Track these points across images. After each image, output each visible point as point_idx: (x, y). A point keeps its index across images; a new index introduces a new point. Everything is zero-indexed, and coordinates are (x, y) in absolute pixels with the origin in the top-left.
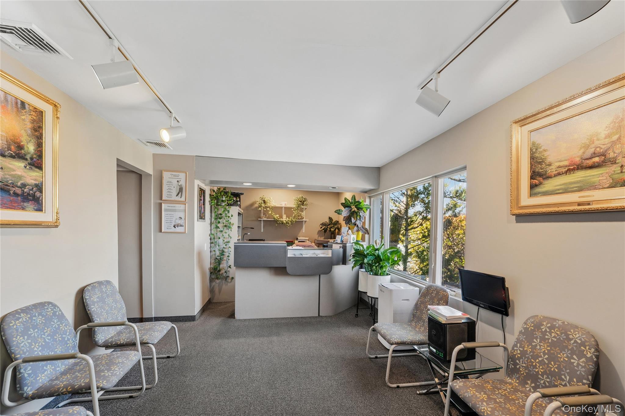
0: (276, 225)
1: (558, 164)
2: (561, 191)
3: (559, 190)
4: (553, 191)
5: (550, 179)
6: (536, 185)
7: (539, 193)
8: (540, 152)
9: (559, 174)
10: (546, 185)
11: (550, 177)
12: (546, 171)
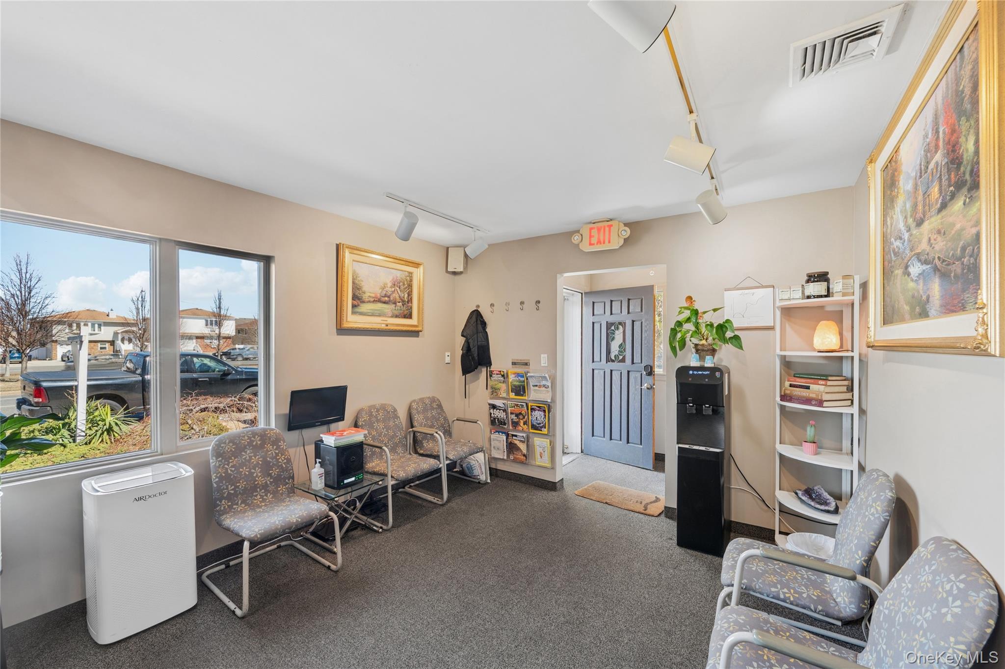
1: (369, 294)
2: (370, 314)
3: (369, 313)
4: (365, 313)
5: (364, 304)
6: (356, 306)
7: (357, 312)
8: (359, 281)
9: (369, 302)
10: (361, 308)
11: (364, 302)
12: (362, 297)
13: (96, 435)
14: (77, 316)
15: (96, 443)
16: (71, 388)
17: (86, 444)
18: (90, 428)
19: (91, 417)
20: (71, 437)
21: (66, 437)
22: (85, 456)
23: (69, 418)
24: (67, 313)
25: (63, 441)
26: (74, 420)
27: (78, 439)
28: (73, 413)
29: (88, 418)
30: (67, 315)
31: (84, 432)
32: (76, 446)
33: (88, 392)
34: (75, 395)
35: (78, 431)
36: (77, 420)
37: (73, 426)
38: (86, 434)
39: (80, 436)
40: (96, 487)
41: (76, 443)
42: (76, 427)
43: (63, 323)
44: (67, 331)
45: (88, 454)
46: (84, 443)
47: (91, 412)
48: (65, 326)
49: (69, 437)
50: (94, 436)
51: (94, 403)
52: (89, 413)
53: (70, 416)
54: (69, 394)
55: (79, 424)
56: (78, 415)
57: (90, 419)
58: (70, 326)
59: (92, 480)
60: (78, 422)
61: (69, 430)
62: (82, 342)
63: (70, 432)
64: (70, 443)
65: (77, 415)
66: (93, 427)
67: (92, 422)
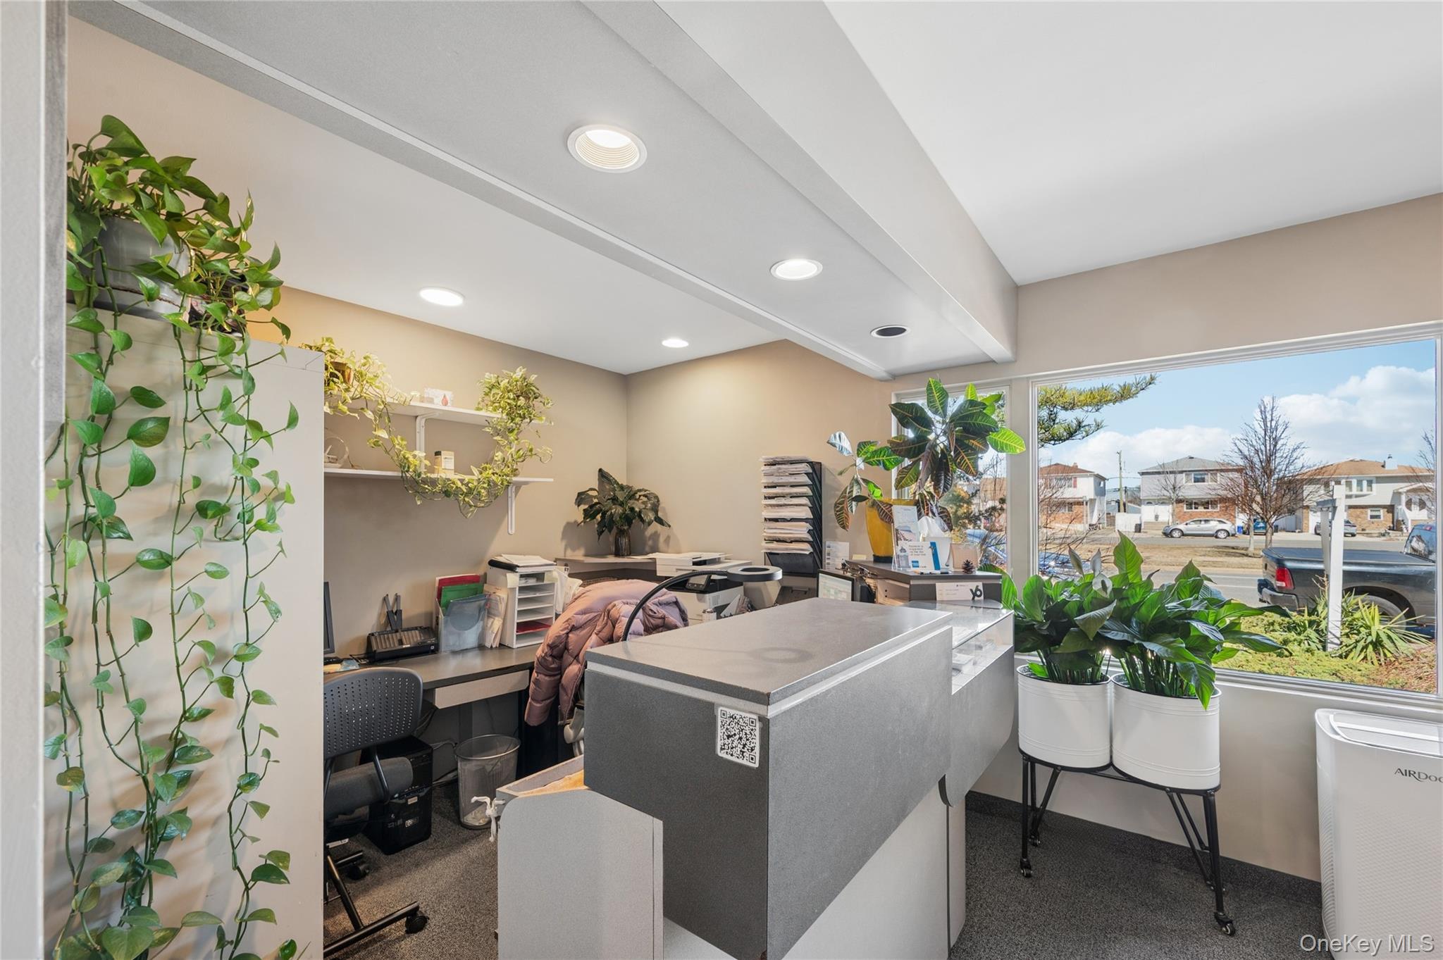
0: (419, 503)
13: (1355, 647)
14: (1335, 472)
15: (1355, 658)
16: (1321, 572)
17: (1341, 656)
18: (1347, 635)
19: (1350, 619)
20: (1320, 641)
21: (1314, 640)
22: (1338, 674)
23: (1318, 615)
24: (1322, 468)
25: (1309, 645)
26: (1324, 619)
27: (1330, 647)
28: (1324, 609)
29: (1345, 619)
30: (1321, 470)
31: (1338, 638)
32: (1326, 656)
33: (1345, 581)
34: (1326, 583)
35: (1330, 636)
36: (1328, 620)
37: (1322, 626)
38: (1341, 643)
39: (1332, 643)
40: (1335, 725)
41: (1327, 653)
42: (1326, 628)
43: (1317, 482)
44: (1322, 492)
45: (1342, 672)
46: (1337, 655)
47: (1350, 612)
48: (1318, 486)
49: (1317, 641)
50: (1353, 648)
51: (1354, 599)
52: (1345, 613)
53: (1320, 612)
54: (1318, 581)
55: (1330, 625)
56: (1330, 613)
57: (1347, 621)
58: (1327, 485)
59: (1332, 713)
60: (1330, 623)
61: (1317, 631)
62: (1335, 508)
63: (1319, 634)
64: (1319, 649)
65: (1327, 613)
66: (1352, 634)
67: (1351, 627)
